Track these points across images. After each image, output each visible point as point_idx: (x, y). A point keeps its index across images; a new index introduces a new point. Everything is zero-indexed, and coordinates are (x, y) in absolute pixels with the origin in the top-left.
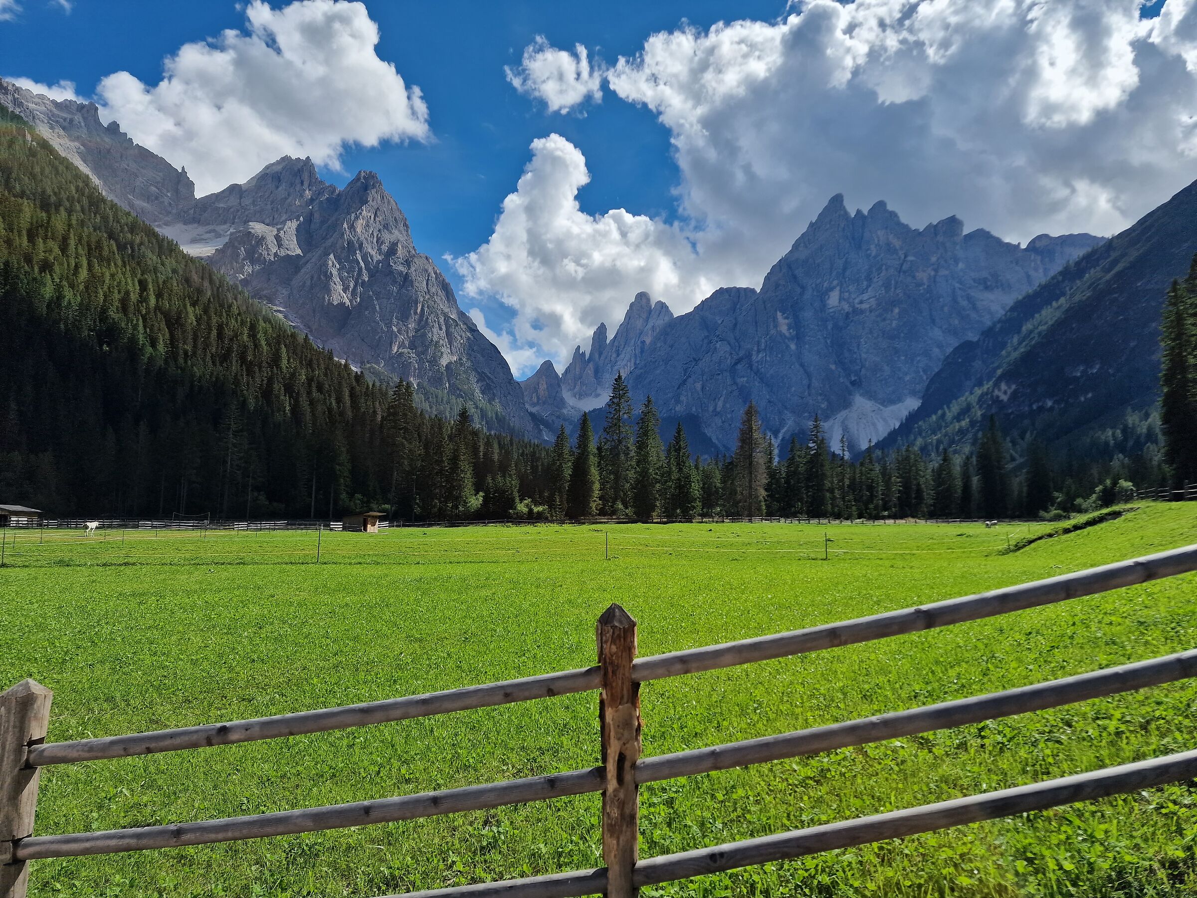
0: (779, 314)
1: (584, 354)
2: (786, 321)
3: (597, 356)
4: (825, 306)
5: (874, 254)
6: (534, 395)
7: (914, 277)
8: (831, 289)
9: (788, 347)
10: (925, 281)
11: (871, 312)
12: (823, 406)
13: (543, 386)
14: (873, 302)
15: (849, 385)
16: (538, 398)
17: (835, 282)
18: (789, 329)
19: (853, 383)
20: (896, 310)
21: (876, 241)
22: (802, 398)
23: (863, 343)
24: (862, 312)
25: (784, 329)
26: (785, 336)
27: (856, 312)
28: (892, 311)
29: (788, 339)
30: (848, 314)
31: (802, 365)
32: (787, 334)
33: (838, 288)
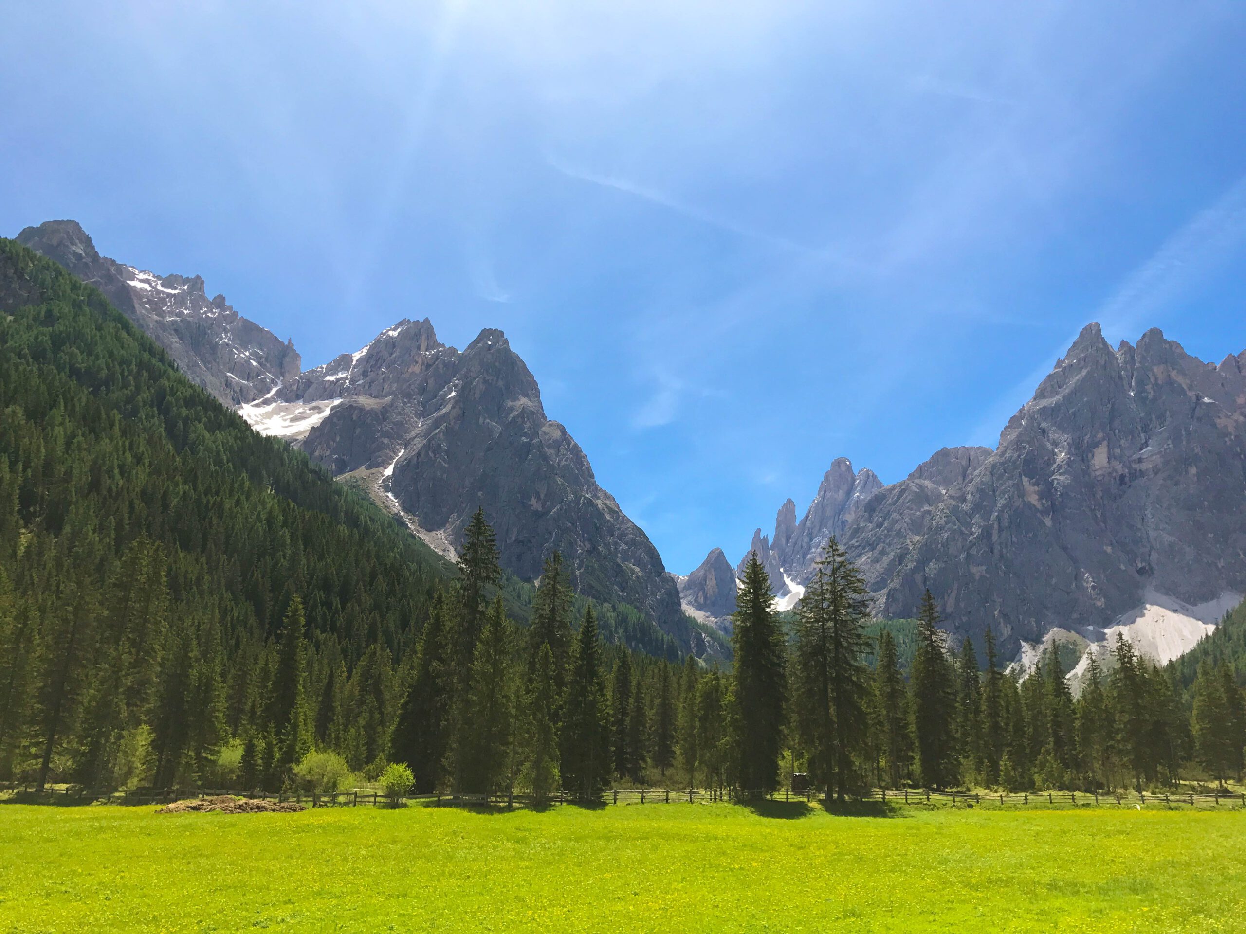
0: (1025, 480)
1: (765, 539)
2: (1036, 488)
3: (783, 541)
4: (1088, 467)
5: (1150, 397)
6: (700, 593)
7: (1214, 425)
8: (1097, 445)
9: (1042, 523)
10: (1231, 429)
11: (1156, 474)
12: (1099, 604)
13: (711, 583)
14: (1158, 459)
15: (1136, 575)
16: (706, 598)
17: (1100, 435)
18: (1040, 499)
19: (1141, 572)
20: (1193, 470)
21: (1152, 380)
22: (1068, 593)
23: (1149, 516)
24: (1142, 474)
25: (1034, 499)
26: (1037, 510)
27: (1136, 475)
28: (1187, 472)
29: (1042, 512)
30: (1122, 477)
31: (1064, 548)
32: (1039, 507)
33: (1105, 443)
